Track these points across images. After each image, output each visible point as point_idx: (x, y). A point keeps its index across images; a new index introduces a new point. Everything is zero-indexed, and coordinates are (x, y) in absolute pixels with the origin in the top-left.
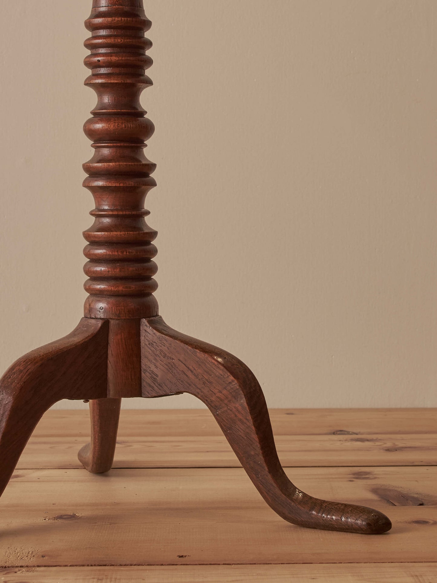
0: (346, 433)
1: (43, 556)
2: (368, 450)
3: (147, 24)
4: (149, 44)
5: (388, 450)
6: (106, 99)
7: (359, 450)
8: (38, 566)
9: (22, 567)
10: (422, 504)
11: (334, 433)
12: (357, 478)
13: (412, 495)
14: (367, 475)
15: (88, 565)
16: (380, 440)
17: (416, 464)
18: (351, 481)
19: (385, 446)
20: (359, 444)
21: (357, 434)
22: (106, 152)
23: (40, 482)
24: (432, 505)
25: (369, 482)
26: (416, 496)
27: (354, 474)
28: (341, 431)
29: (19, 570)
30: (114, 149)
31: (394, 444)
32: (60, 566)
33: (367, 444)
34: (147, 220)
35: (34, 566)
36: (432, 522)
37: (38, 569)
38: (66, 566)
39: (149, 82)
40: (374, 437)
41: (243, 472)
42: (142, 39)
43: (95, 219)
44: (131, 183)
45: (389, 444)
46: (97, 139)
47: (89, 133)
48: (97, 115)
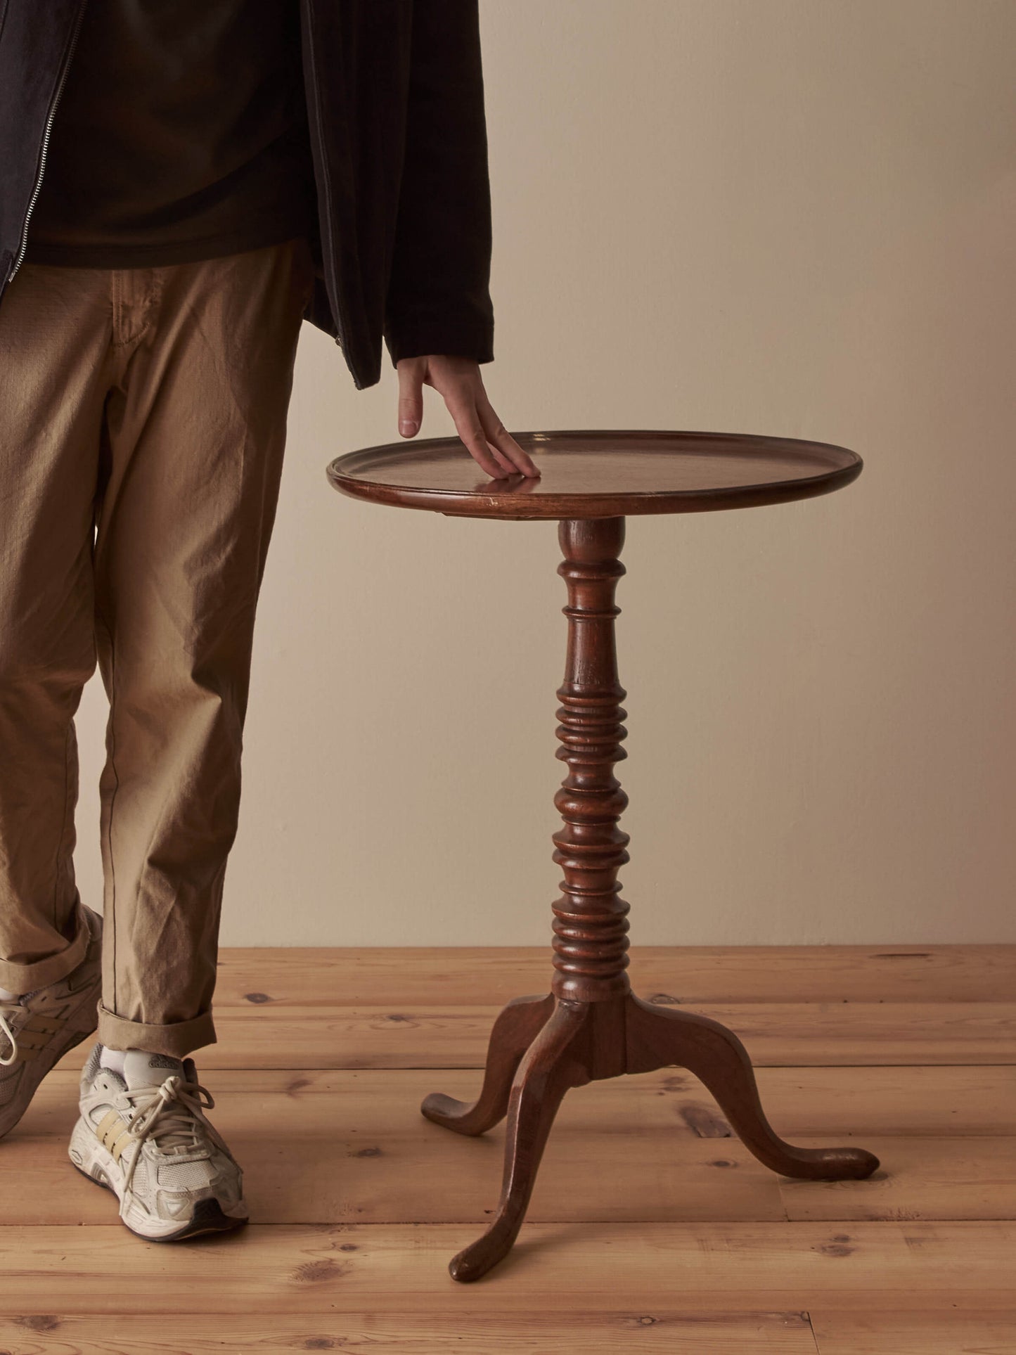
1: (360, 1211)
3: (622, 695)
6: (580, 779)
8: (358, 1224)
9: (343, 1224)
12: (668, 1089)
14: (678, 1083)
15: (403, 1223)
21: (678, 1002)
22: (577, 832)
23: (329, 1092)
25: (680, 1096)
27: (667, 1082)
29: (342, 1228)
30: (584, 829)
32: (377, 1223)
35: (354, 1224)
36: (732, 1163)
37: (358, 1226)
38: (383, 1223)
39: (623, 755)
43: (565, 896)
46: (569, 816)
47: (561, 808)
48: (568, 792)
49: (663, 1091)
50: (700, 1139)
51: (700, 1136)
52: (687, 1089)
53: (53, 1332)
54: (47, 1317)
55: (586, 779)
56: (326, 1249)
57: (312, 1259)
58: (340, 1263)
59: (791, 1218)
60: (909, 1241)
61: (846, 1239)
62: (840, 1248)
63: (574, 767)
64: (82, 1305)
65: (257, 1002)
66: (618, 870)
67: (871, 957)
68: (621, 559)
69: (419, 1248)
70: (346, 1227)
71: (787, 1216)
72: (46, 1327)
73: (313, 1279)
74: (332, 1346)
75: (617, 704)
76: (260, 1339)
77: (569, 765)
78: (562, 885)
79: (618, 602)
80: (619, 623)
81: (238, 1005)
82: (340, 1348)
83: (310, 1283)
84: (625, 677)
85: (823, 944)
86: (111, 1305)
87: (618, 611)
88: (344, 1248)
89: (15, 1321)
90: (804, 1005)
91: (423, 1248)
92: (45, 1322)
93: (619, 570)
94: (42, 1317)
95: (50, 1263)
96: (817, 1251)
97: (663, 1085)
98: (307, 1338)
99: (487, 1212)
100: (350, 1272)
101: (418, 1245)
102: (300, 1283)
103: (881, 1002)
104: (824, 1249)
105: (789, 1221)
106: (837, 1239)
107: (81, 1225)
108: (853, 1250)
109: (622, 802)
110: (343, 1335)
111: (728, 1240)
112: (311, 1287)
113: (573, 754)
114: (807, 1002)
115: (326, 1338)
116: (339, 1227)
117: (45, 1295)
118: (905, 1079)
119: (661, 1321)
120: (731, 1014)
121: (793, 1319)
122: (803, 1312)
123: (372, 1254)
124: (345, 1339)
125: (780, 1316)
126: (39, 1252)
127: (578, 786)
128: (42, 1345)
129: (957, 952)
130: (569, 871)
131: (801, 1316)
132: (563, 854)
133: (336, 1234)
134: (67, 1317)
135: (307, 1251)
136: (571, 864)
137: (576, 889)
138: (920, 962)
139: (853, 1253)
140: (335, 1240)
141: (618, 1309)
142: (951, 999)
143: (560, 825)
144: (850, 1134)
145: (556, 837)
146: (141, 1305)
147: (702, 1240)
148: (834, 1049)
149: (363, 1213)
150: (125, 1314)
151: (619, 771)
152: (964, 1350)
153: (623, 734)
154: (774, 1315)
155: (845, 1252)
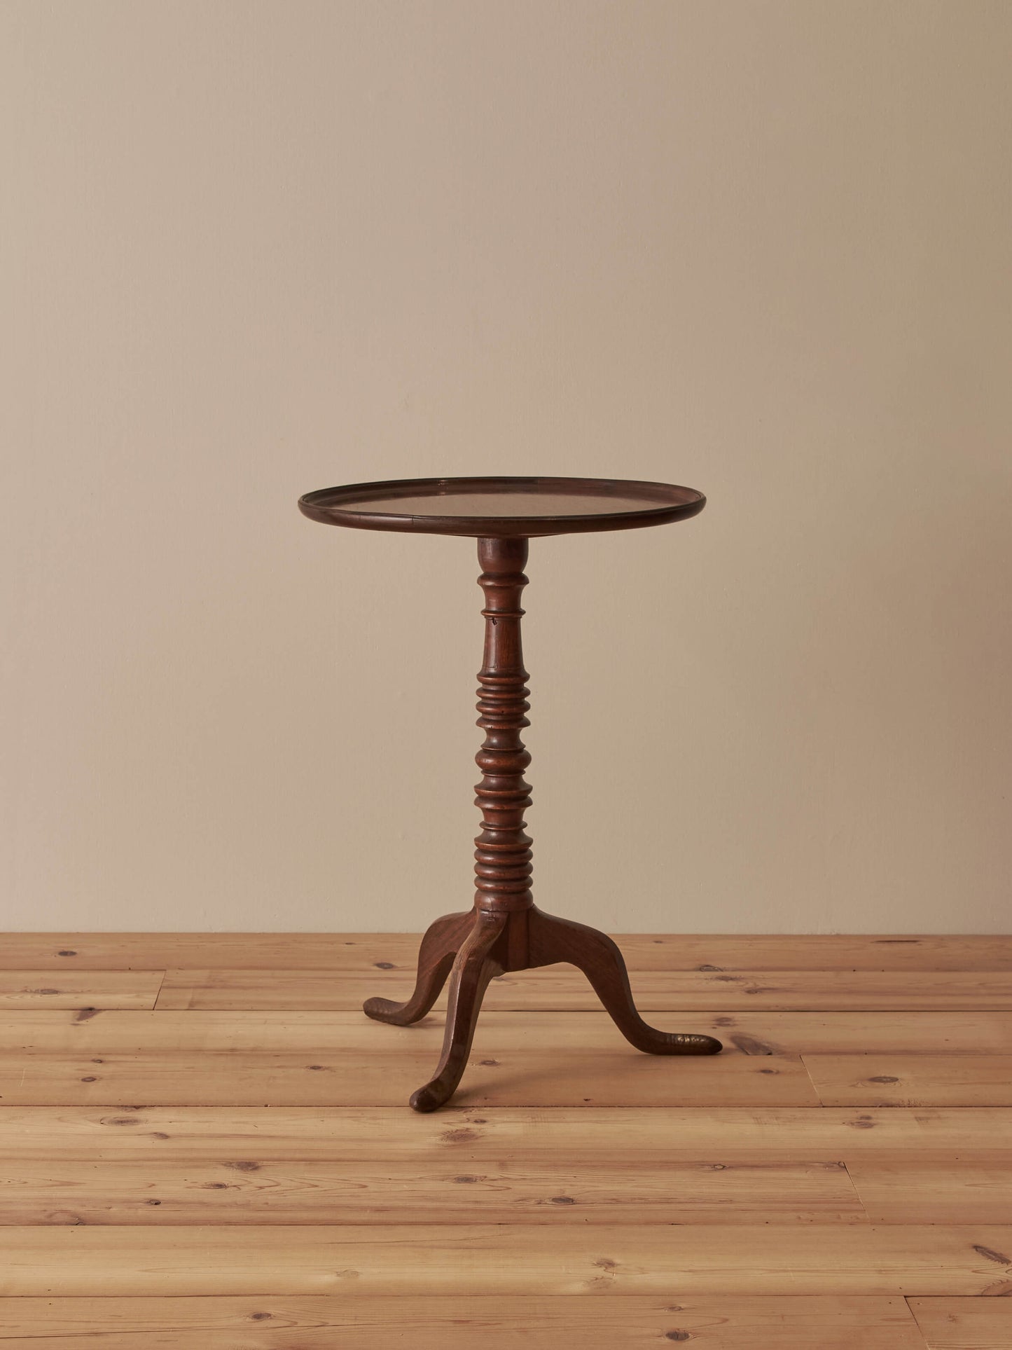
0: (712, 968)
2: (731, 992)
3: (526, 678)
4: (528, 693)
5: (749, 992)
6: (495, 741)
7: (722, 991)
8: (485, 1107)
9: (473, 1107)
10: (770, 1054)
11: (700, 970)
12: (719, 1025)
13: (763, 1044)
14: (727, 1021)
16: (743, 978)
17: (772, 1009)
18: (714, 1028)
19: (747, 986)
20: (723, 983)
21: (722, 970)
22: (493, 781)
24: (779, 1054)
25: (729, 1029)
26: (767, 1045)
27: (717, 1020)
28: (707, 966)
30: (498, 779)
31: (755, 984)
33: (731, 983)
34: (525, 831)
36: (775, 1071)
37: (485, 1108)
39: (527, 724)
40: (737, 974)
41: (607, 1017)
42: (523, 692)
43: (484, 832)
44: (513, 806)
45: (750, 985)
46: (487, 770)
47: (480, 764)
48: (486, 751)
49: (715, 1026)
50: (747, 1056)
51: (748, 1055)
52: (734, 1025)
53: (256, 1171)
54: (250, 1163)
55: (499, 741)
56: (462, 1122)
57: (454, 1128)
58: (475, 1131)
59: (824, 1105)
60: (918, 1119)
61: (869, 1118)
62: (865, 1123)
63: (490, 732)
64: (276, 1155)
65: (386, 968)
66: (524, 810)
67: (872, 942)
68: (524, 572)
69: (536, 1122)
70: (476, 1109)
71: (821, 1103)
72: (250, 1168)
73: (455, 1140)
74: (475, 1181)
75: (522, 684)
76: (418, 1176)
77: (486, 730)
78: (482, 825)
79: (523, 606)
80: (524, 622)
81: (370, 970)
82: (481, 1182)
83: (453, 1143)
84: (528, 664)
85: (833, 934)
86: (298, 1156)
87: (524, 612)
88: (476, 1122)
89: (225, 1165)
90: (822, 973)
91: (539, 1122)
92: (249, 1166)
93: (524, 581)
94: (246, 1163)
95: (248, 1130)
96: (847, 1125)
97: (714, 1023)
98: (456, 1177)
99: (586, 1100)
100: (483, 1136)
101: (534, 1120)
102: (445, 1143)
103: (883, 971)
104: (852, 1124)
105: (823, 1107)
106: (862, 1118)
107: (266, 1106)
108: (875, 1124)
109: (526, 760)
110: (485, 1175)
111: (777, 1118)
112: (453, 1146)
113: (489, 721)
114: (824, 971)
115: (471, 1177)
116: (471, 1109)
117: (247, 1149)
118: (907, 1020)
119: (730, 1167)
120: (764, 978)
121: (832, 1166)
122: (840, 1162)
123: (499, 1126)
124: (486, 1177)
125: (822, 1165)
126: (237, 1123)
127: (492, 746)
128: (248, 1179)
129: (940, 940)
130: (486, 811)
131: (839, 1164)
132: (482, 799)
133: (469, 1113)
134: (265, 1163)
135: (448, 1123)
136: (489, 806)
137: (491, 826)
138: (913, 946)
139: (875, 1126)
140: (468, 1117)
141: (697, 1160)
142: (938, 969)
143: (479, 777)
144: (866, 1054)
145: (477, 788)
146: (322, 1156)
147: (756, 1118)
148: (848, 1001)
149: (488, 1100)
150: (311, 1161)
151: (525, 735)
152: (967, 1185)
153: (527, 707)
154: (817, 1164)
155: (870, 1126)
